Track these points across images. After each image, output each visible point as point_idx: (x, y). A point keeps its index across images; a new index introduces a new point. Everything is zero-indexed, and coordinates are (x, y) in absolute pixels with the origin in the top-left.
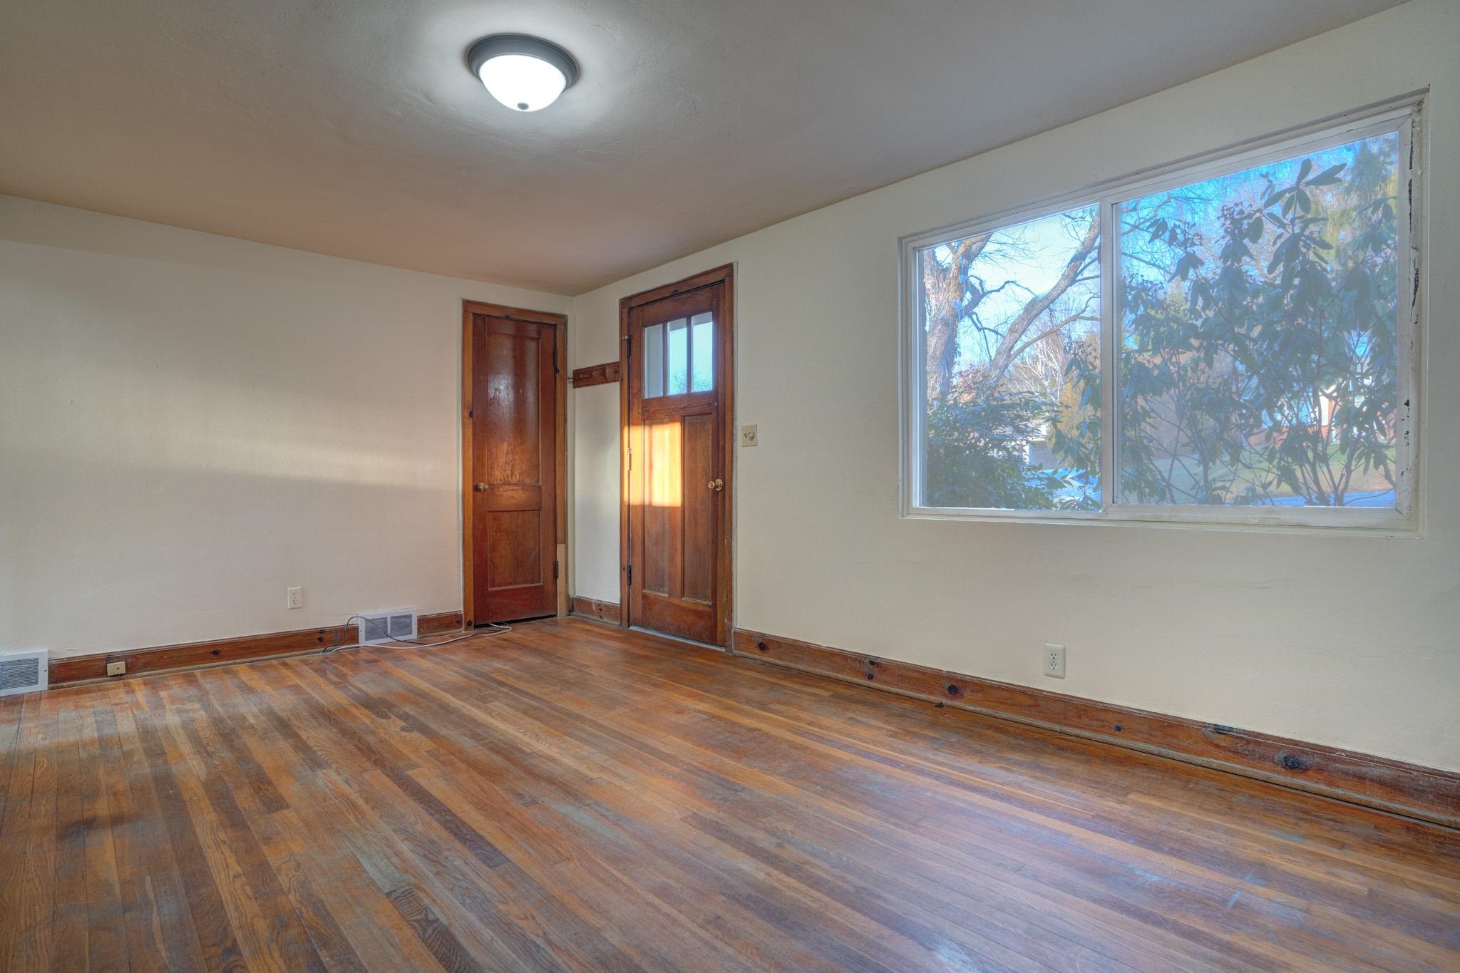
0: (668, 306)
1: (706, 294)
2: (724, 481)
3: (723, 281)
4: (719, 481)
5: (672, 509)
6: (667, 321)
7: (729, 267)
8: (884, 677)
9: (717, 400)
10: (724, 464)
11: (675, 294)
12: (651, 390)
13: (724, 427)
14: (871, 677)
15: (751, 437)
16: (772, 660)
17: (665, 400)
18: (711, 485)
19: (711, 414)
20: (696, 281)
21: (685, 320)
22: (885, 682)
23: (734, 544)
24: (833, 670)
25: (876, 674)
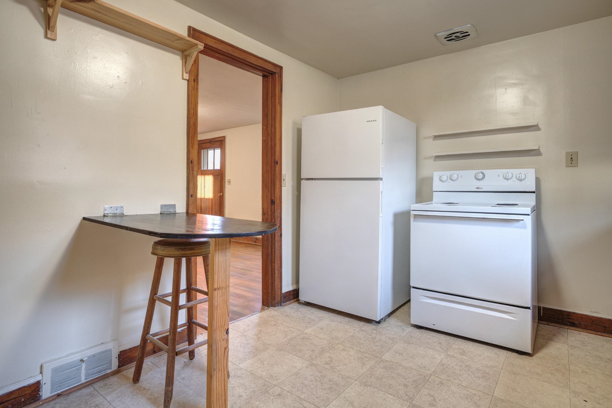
0: (208, 145)
1: (219, 143)
2: (222, 193)
3: (223, 140)
4: (221, 194)
5: (209, 199)
6: (208, 149)
7: (224, 137)
8: (259, 242)
9: (221, 172)
10: (223, 189)
11: (210, 142)
12: (204, 168)
13: (223, 180)
14: (256, 242)
15: (229, 182)
16: (234, 240)
17: (207, 170)
18: (219, 195)
19: (219, 175)
20: (216, 139)
21: (213, 149)
22: (259, 243)
23: (225, 210)
24: (248, 241)
25: (257, 241)
